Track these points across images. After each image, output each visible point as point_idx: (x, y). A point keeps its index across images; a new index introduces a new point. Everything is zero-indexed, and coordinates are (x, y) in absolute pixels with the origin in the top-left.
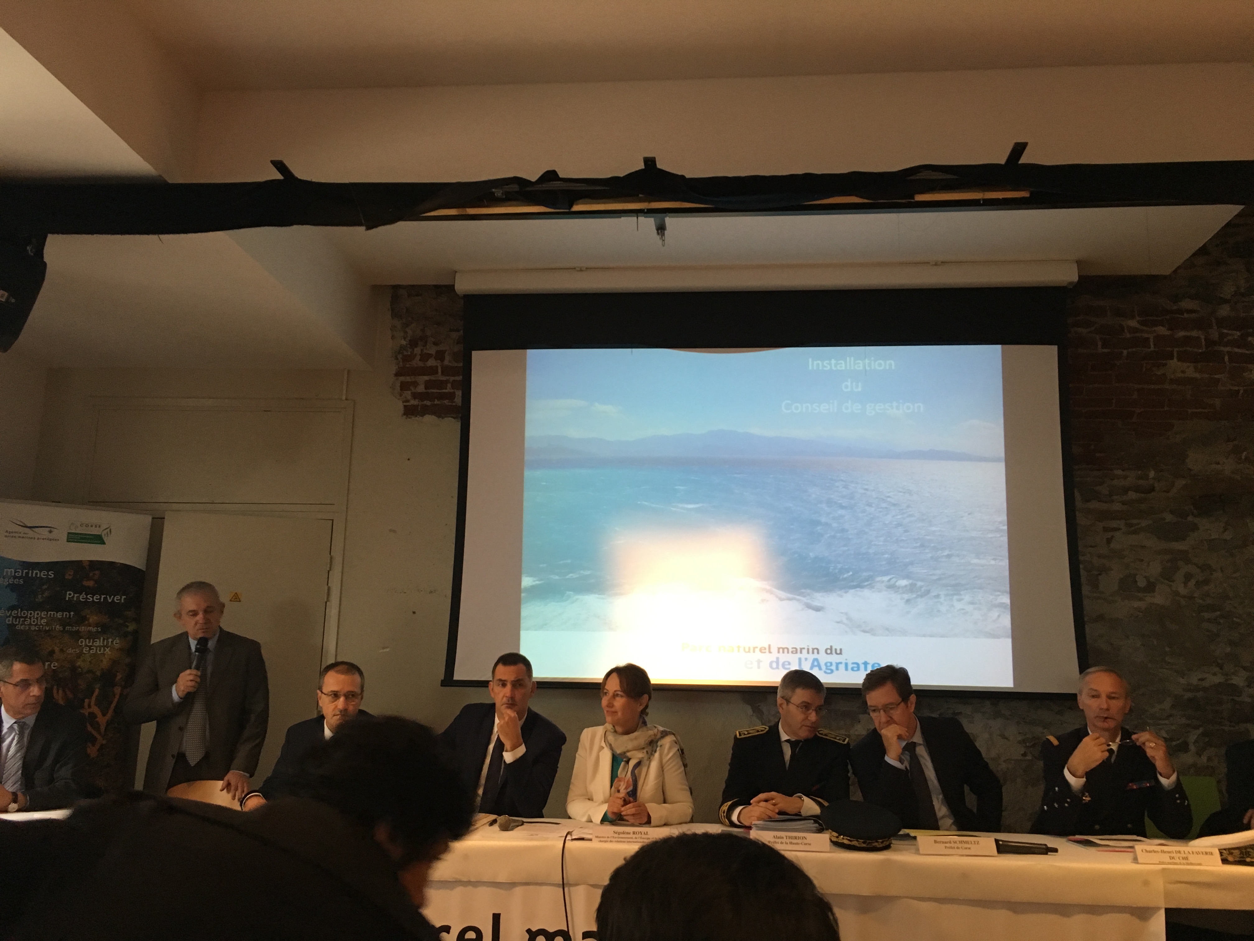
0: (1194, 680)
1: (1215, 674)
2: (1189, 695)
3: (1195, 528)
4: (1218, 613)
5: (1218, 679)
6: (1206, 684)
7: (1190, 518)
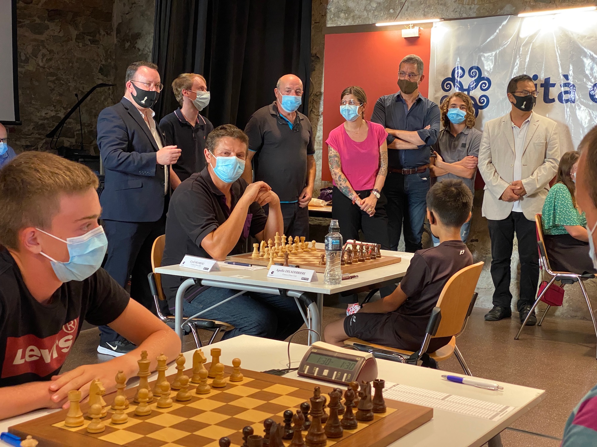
0: (43, 114)
1: (52, 111)
2: (40, 122)
3: (47, 28)
4: (55, 78)
5: (53, 114)
6: (48, 116)
7: (46, 22)
